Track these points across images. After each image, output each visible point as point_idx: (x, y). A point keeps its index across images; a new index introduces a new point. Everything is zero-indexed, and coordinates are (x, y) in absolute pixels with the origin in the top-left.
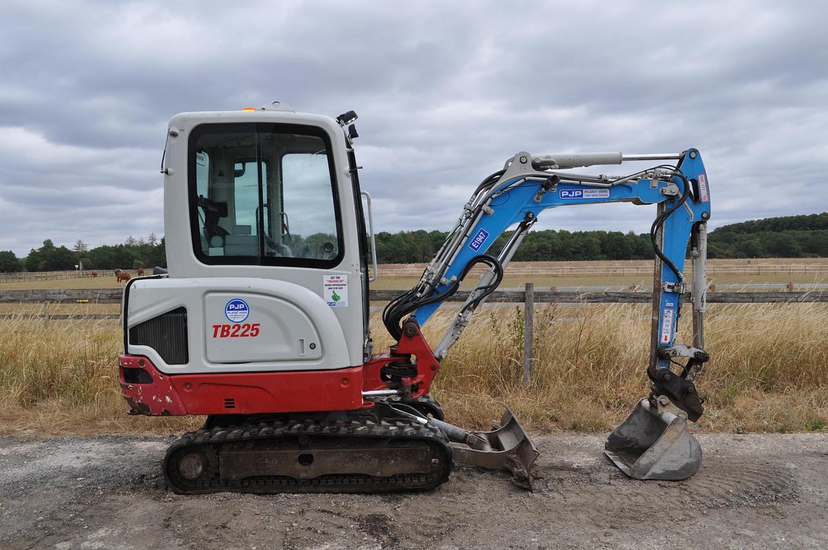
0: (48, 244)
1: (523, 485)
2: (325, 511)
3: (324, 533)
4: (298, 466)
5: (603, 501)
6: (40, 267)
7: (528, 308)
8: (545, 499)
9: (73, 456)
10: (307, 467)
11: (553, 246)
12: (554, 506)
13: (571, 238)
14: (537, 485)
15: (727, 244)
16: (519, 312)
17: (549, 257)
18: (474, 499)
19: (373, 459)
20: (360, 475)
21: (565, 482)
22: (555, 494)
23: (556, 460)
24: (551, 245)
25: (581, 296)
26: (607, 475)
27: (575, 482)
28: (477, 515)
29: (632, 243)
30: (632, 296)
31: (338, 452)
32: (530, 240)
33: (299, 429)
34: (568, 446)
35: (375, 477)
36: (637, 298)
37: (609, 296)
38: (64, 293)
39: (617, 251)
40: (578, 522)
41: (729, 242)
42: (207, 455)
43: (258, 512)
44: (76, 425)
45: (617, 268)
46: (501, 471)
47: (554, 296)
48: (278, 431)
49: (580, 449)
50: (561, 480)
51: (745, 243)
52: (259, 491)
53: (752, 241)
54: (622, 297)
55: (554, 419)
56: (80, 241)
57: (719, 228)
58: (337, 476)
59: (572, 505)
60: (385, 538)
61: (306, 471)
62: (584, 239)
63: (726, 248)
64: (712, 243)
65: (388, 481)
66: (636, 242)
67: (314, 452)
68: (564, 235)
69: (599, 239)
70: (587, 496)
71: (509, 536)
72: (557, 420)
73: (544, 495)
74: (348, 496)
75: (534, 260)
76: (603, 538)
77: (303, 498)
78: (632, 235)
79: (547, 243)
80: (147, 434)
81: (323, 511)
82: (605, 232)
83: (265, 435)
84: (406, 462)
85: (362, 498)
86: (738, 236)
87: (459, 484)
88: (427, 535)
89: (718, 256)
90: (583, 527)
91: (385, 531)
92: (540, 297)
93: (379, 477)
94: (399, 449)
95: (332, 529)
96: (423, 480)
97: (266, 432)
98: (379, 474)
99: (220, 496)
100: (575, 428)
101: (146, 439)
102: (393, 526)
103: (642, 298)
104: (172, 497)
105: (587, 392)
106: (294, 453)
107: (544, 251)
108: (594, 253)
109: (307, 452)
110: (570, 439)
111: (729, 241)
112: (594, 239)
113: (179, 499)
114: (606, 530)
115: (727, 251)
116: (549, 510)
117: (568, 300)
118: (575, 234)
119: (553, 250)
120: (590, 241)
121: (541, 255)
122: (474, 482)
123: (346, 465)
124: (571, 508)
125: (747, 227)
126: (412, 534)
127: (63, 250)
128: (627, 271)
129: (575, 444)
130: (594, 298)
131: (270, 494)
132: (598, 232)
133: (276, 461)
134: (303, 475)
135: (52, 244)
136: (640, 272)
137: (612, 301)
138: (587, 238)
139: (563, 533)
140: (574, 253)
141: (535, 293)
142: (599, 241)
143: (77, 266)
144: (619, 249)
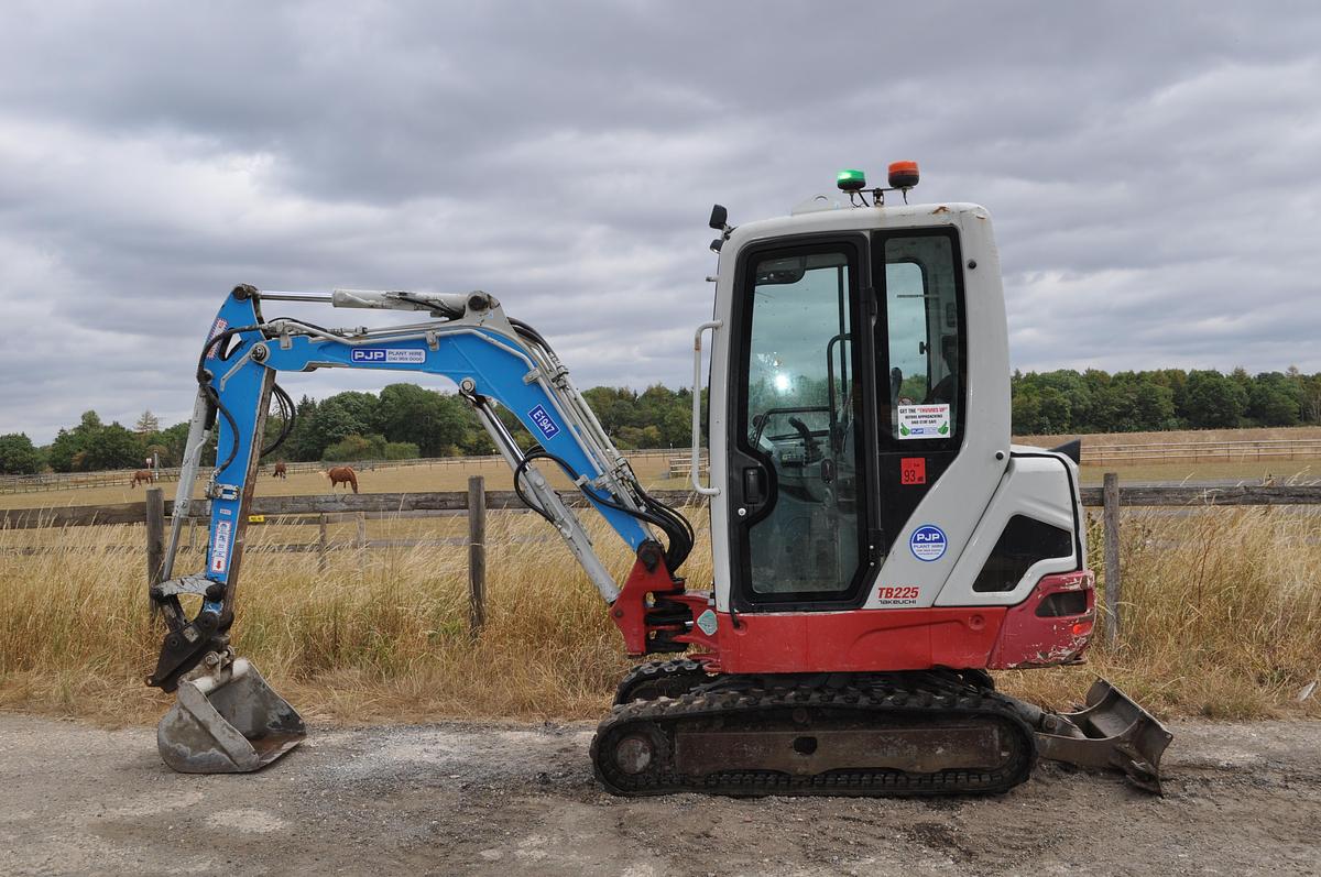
0: (90, 420)
1: (1147, 785)
2: (849, 819)
3: (859, 844)
4: (796, 756)
5: (1281, 809)
6: (76, 464)
7: (1111, 517)
8: (1186, 807)
9: (421, 748)
10: (807, 758)
11: (1074, 405)
12: (1203, 815)
13: (1112, 385)
14: (1167, 788)
16: (1094, 522)
17: (1065, 425)
18: (1072, 805)
19: (909, 746)
20: (887, 770)
21: (1213, 784)
22: (1201, 801)
23: (1191, 756)
24: (1068, 402)
25: (1205, 494)
26: (1280, 777)
27: (1229, 785)
28: (1084, 825)
29: (1240, 393)
30: (1294, 494)
31: (855, 734)
32: (1025, 392)
33: (796, 697)
34: (1204, 738)
35: (914, 773)
36: (1302, 496)
37: (1252, 494)
38: (342, 500)
39: (1211, 412)
40: (1247, 834)
42: (653, 738)
43: (748, 819)
44: (391, 708)
45: (1214, 446)
46: (1104, 770)
47: (1155, 495)
48: (765, 701)
49: (1225, 743)
50: (1206, 782)
52: (736, 792)
54: (1275, 495)
55: (1171, 699)
56: (147, 414)
58: (850, 771)
59: (1232, 814)
60: (953, 850)
61: (806, 764)
62: (1138, 388)
65: (932, 780)
66: (1249, 391)
67: (818, 734)
68: (1094, 380)
69: (1170, 387)
70: (1254, 802)
71: (1144, 851)
72: (1175, 702)
73: (1183, 801)
74: (875, 801)
75: (1036, 433)
76: (1289, 854)
77: (806, 802)
78: (1239, 376)
79: (1061, 398)
80: (511, 721)
81: (845, 819)
82: (1184, 373)
83: (746, 706)
84: (960, 750)
85: (897, 804)
87: (1041, 788)
88: (1017, 848)
90: (1256, 841)
91: (950, 843)
92: (1131, 497)
93: (919, 773)
94: (950, 730)
95: (868, 840)
96: (986, 778)
97: (744, 702)
98: (918, 768)
99: (681, 797)
100: (1209, 713)
101: (510, 728)
102: (959, 838)
103: (1311, 496)
104: (610, 800)
105: (1218, 658)
106: (788, 736)
107: (1055, 414)
108: (1160, 415)
109: (808, 734)
110: (1201, 729)
112: (1160, 388)
113: (620, 802)
114: (1293, 844)
116: (1196, 820)
117: (1180, 501)
118: (1119, 377)
119: (1072, 411)
120: (1152, 391)
121: (1048, 422)
122: (1064, 785)
123: (867, 754)
124: (1231, 818)
126: (993, 847)
127: (116, 432)
128: (1235, 451)
129: (1215, 736)
130: (1227, 498)
131: (753, 797)
132: (1167, 373)
133: (761, 747)
134: (801, 770)
135: (97, 420)
136: (1262, 452)
137: (1257, 502)
138: (1146, 385)
139: (1226, 848)
140: (1118, 416)
141: (1121, 491)
142: (1171, 391)
143: (149, 460)
144: (1213, 406)
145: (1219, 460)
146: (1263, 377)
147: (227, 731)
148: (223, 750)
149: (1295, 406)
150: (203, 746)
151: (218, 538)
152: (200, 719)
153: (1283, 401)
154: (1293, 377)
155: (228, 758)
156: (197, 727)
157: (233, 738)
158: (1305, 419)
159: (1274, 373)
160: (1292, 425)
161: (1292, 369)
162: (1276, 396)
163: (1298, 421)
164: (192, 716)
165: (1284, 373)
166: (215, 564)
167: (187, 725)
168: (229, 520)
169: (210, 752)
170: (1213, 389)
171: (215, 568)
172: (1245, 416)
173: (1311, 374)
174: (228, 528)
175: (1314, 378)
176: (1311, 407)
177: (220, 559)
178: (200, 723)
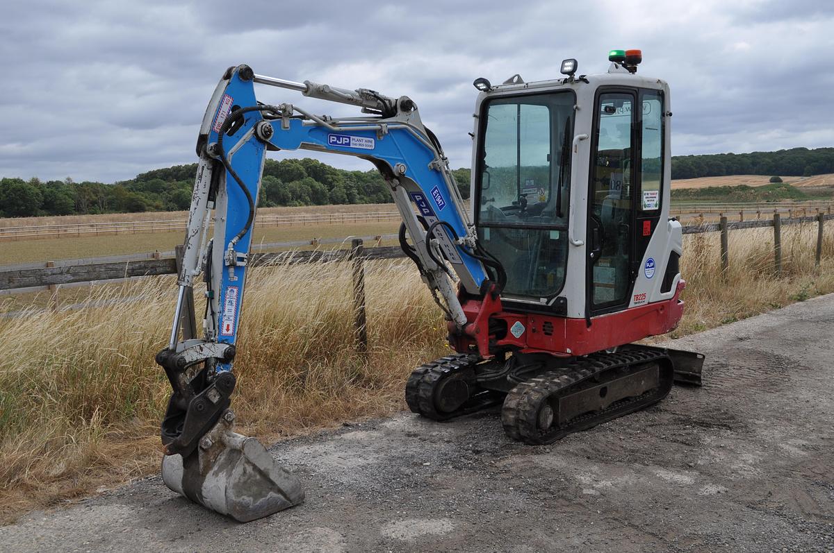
4: (600, 399)
10: (604, 399)
15: (155, 194)
29: (37, 193)
41: (157, 192)
51: (177, 192)
53: (184, 190)
57: (143, 175)
61: (604, 403)
63: (155, 199)
64: (138, 192)
66: (43, 192)
78: (35, 183)
86: (166, 184)
89: (147, 208)
106: (597, 389)
109: (604, 385)
111: (156, 189)
115: (157, 203)
125: (175, 173)
144: (20, 202)
145: (73, 236)
146: (50, 184)
147: (283, 473)
148: (280, 491)
149: (72, 202)
150: (264, 492)
151: (227, 303)
152: (262, 469)
153: (65, 199)
154: (69, 184)
155: (282, 497)
156: (258, 477)
157: (287, 478)
158: (78, 210)
159: (57, 181)
160: (72, 214)
161: (69, 179)
162: (61, 196)
163: (73, 211)
164: (255, 467)
165: (63, 181)
166: (225, 327)
167: (250, 476)
168: (235, 286)
169: (269, 496)
170: (20, 190)
171: (224, 332)
172: (40, 209)
173: (80, 182)
174: (235, 293)
175: (82, 185)
176: (82, 203)
177: (228, 322)
178: (260, 472)
